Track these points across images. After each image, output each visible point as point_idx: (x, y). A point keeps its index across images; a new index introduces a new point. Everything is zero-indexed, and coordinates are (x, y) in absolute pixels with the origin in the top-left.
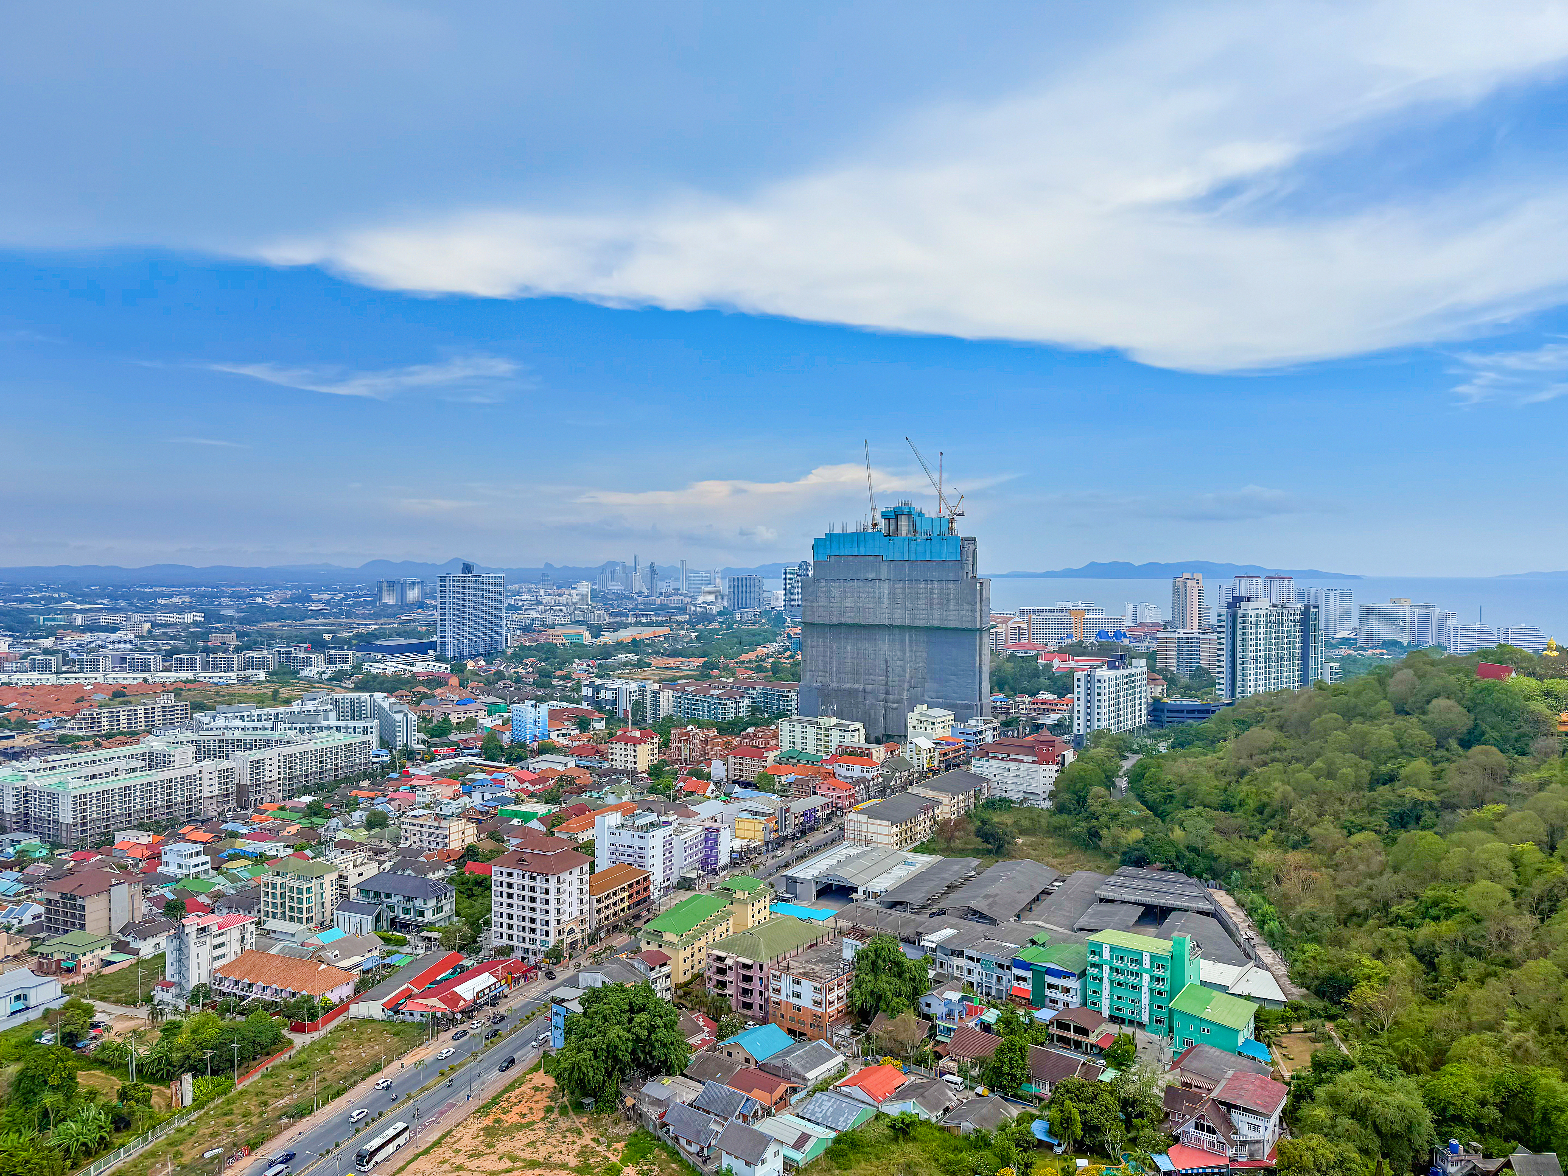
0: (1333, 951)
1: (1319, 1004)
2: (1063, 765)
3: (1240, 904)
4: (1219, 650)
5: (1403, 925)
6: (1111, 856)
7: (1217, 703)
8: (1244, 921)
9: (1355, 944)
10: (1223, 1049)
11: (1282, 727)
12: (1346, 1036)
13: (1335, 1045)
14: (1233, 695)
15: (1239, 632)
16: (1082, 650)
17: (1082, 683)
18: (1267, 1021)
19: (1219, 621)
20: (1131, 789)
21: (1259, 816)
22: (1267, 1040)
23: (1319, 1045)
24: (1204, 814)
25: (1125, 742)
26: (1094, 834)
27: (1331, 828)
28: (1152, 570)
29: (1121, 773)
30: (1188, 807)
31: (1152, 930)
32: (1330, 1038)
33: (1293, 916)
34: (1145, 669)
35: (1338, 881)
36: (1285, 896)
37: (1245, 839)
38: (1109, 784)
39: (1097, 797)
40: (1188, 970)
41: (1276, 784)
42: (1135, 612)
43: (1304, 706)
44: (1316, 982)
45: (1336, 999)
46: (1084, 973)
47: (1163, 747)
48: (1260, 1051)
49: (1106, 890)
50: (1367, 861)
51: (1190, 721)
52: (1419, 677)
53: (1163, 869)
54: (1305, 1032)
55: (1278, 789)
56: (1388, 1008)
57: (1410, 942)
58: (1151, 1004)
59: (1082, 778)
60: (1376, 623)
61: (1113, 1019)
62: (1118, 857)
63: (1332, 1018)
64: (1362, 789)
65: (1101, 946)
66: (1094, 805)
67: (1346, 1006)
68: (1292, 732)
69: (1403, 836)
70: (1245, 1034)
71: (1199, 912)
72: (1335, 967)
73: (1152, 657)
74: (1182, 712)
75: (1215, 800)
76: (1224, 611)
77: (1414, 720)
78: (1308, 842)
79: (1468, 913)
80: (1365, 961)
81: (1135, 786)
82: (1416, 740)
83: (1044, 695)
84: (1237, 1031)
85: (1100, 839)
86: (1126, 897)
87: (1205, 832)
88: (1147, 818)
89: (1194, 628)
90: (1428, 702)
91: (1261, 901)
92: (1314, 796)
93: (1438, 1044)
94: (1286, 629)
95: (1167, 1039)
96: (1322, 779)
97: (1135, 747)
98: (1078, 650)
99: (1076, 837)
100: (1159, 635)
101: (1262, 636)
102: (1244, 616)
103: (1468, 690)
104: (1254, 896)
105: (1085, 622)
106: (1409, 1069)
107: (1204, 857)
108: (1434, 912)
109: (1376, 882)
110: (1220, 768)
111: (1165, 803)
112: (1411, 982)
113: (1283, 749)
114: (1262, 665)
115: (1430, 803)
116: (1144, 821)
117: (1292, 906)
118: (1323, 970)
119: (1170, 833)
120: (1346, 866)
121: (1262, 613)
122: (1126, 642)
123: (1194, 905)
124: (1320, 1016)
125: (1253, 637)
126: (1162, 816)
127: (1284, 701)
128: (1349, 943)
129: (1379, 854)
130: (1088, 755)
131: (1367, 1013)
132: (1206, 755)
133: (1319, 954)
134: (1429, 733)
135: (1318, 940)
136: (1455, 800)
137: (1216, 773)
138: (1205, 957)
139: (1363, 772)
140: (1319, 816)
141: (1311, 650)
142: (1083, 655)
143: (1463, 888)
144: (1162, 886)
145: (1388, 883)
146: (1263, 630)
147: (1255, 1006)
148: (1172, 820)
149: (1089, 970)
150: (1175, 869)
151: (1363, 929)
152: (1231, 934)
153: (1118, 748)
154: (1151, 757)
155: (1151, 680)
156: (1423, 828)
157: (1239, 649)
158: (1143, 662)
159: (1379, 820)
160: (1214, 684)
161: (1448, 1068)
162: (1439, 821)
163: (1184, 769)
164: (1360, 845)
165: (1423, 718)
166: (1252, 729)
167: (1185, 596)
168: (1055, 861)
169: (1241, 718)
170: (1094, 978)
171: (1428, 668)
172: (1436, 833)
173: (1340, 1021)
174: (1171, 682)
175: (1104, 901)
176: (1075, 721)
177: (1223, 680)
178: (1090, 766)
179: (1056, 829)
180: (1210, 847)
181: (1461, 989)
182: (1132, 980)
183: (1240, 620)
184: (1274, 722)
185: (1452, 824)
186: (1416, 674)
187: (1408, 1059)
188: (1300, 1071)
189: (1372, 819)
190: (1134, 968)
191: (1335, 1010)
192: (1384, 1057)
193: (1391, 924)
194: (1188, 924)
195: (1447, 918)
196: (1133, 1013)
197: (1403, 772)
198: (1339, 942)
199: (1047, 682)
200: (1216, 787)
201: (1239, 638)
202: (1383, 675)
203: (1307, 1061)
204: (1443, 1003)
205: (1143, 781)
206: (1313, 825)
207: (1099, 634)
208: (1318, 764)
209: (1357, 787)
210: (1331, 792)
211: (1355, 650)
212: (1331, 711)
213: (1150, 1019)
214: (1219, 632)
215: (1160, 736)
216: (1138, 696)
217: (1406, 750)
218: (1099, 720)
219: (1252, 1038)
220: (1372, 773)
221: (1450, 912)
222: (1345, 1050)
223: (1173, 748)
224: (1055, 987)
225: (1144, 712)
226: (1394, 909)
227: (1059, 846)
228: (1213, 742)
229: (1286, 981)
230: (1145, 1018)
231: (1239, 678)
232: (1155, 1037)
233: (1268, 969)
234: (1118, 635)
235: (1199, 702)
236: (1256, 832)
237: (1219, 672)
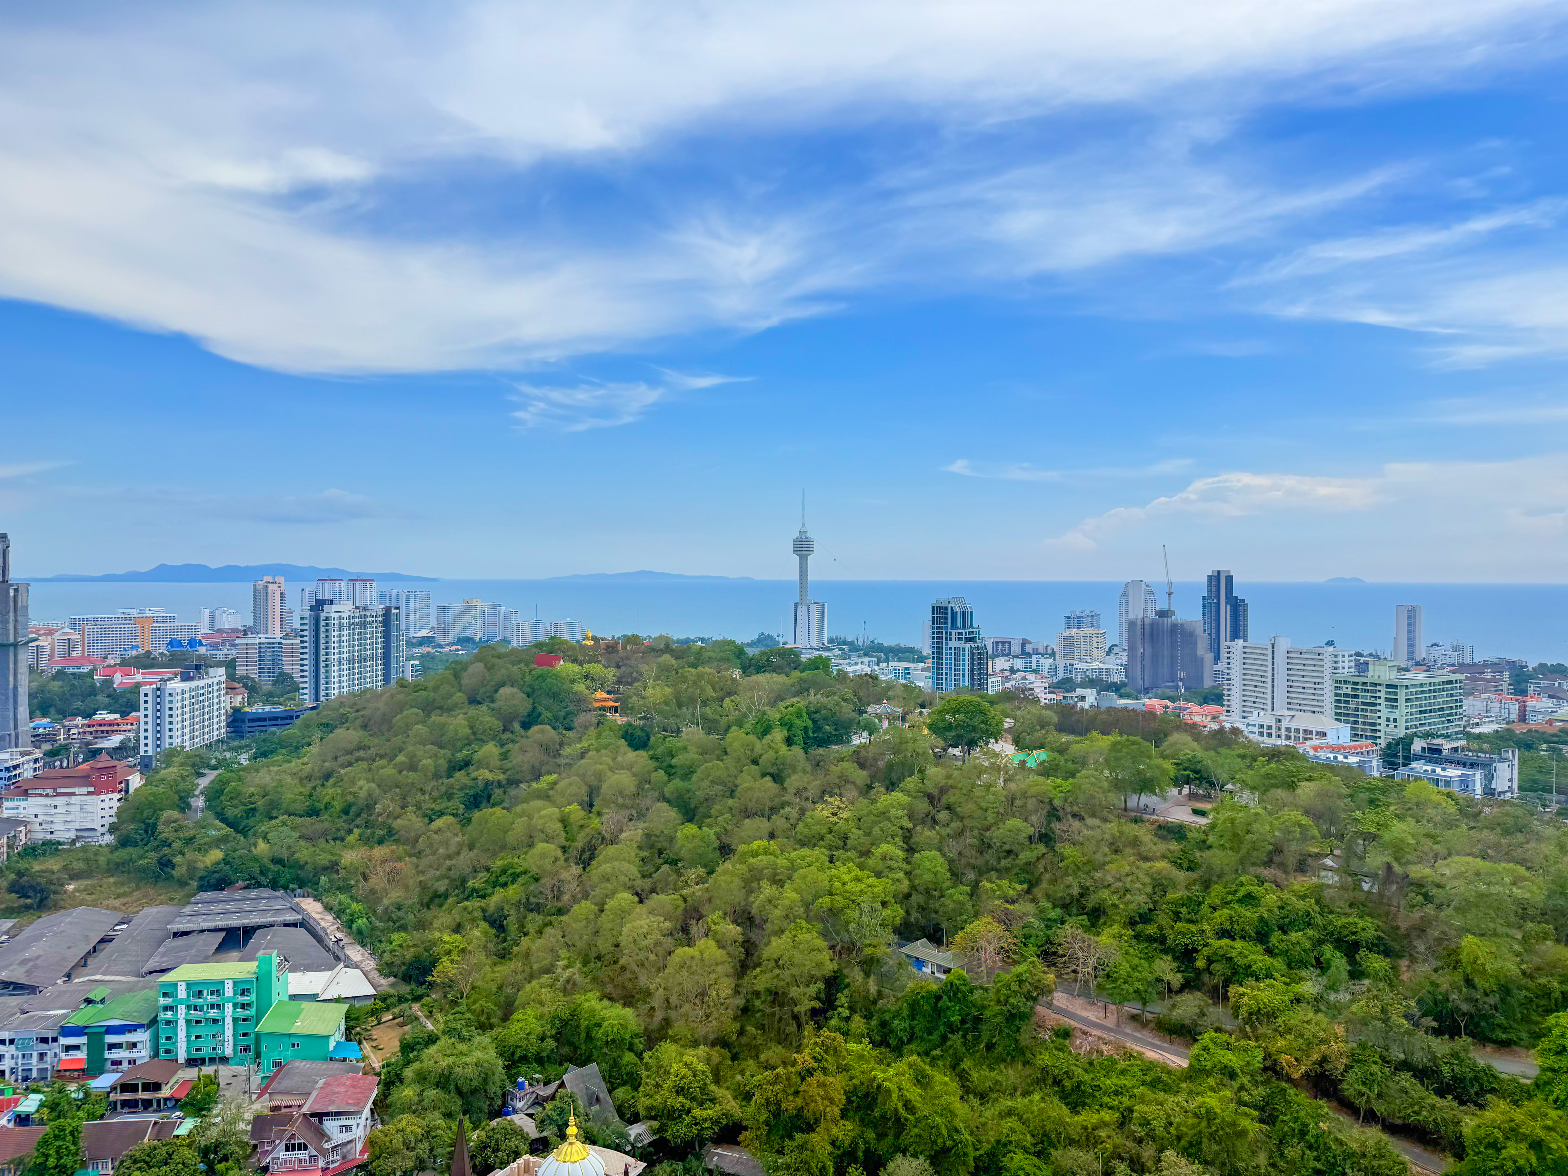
0: (417, 935)
1: (405, 989)
2: (127, 792)
3: (328, 908)
4: (302, 654)
5: (478, 897)
6: (187, 884)
7: (301, 708)
8: (333, 924)
9: (437, 923)
10: (314, 1059)
11: (366, 726)
12: (431, 1012)
13: (421, 1024)
14: (317, 699)
15: (322, 635)
16: (150, 661)
17: (150, 699)
18: (357, 1019)
19: (302, 624)
20: (208, 808)
21: (345, 817)
22: (357, 1037)
23: (407, 1028)
24: (289, 823)
25: (201, 758)
26: (166, 864)
27: (413, 817)
28: (230, 574)
29: (197, 793)
30: (271, 818)
31: (235, 954)
32: (417, 1018)
33: (380, 910)
34: (223, 678)
35: (420, 868)
36: (373, 891)
37: (332, 842)
38: (183, 805)
39: (168, 822)
40: (276, 987)
41: (362, 783)
42: (213, 618)
43: (387, 704)
44: (403, 968)
45: (421, 979)
46: (154, 1021)
47: (244, 759)
48: (352, 1051)
49: (181, 923)
50: (446, 844)
51: (274, 729)
52: (489, 670)
53: (246, 887)
54: (394, 1019)
55: (364, 787)
56: (466, 975)
57: (484, 911)
58: (235, 1034)
59: (151, 804)
60: (451, 622)
61: (191, 1062)
62: (195, 884)
63: (417, 999)
64: (441, 777)
65: (175, 985)
66: (165, 832)
67: (430, 984)
68: (376, 730)
69: (477, 815)
70: (337, 1037)
71: (286, 925)
72: (420, 949)
73: (230, 665)
74: (265, 720)
75: (300, 807)
76: (307, 614)
77: (484, 708)
78: (392, 835)
79: (529, 875)
80: (446, 938)
81: (214, 804)
82: (487, 726)
83: (103, 716)
84: (327, 1037)
85: (173, 867)
86: (205, 925)
87: (288, 841)
88: (228, 836)
89: (276, 633)
90: (496, 691)
91: (349, 901)
92: (398, 790)
93: (507, 997)
94: (368, 631)
95: (254, 1067)
96: (405, 773)
97: (213, 762)
98: (146, 662)
99: (144, 870)
100: (238, 641)
101: (345, 638)
102: (327, 619)
103: (527, 679)
104: (342, 897)
105: (154, 631)
106: (483, 1027)
107: (290, 867)
108: (502, 880)
109: (454, 862)
110: (304, 774)
111: (247, 818)
112: (485, 947)
113: (366, 748)
114: (346, 667)
115: (499, 782)
116: (224, 839)
117: (379, 900)
118: (409, 955)
119: (253, 849)
120: (428, 852)
121: (345, 615)
122: (202, 650)
123: (281, 919)
124: (407, 1000)
125: (336, 639)
126: (243, 831)
127: (368, 701)
128: (431, 924)
129: (456, 835)
130: (158, 777)
131: (449, 985)
132: (289, 762)
133: (405, 941)
134: (497, 719)
135: (403, 928)
136: (517, 777)
137: (301, 779)
138: (293, 969)
139: (442, 761)
140: (403, 808)
141: (393, 650)
142: (152, 667)
143: (525, 853)
144: (245, 906)
145: (465, 860)
146: (345, 633)
147: (345, 1007)
148: (255, 835)
149: (162, 1016)
150: (259, 885)
151: (444, 908)
152: (319, 940)
153: (194, 765)
154: (232, 771)
155: (230, 689)
156: (493, 806)
157: (322, 652)
158: (222, 671)
159: (457, 804)
160: (297, 689)
161: (515, 1016)
162: (506, 797)
163: (268, 779)
164: (439, 830)
165: (492, 705)
166: (336, 731)
167: (266, 600)
168: (117, 903)
169: (325, 721)
170: (168, 1023)
171: (496, 661)
172: (504, 808)
173: (425, 1000)
174: (252, 690)
175: (176, 935)
176: (142, 741)
177: (307, 684)
178: (161, 789)
179: (117, 865)
180: (295, 856)
181: (525, 942)
182: (213, 1014)
183: (322, 623)
184: (358, 722)
185: (516, 798)
186: (486, 666)
187: (483, 1018)
188: (390, 1058)
189: (450, 804)
190: (216, 1000)
191: (421, 991)
192: (463, 1022)
193: (467, 899)
194: (275, 939)
195: (513, 883)
196: (214, 1049)
197: (476, 757)
198: (422, 925)
199: (107, 700)
200: (301, 794)
201: (322, 641)
202: (458, 669)
203: (396, 1046)
204: (510, 959)
205: (223, 798)
206: (396, 818)
207: (171, 643)
208: (401, 758)
209: (437, 776)
210: (413, 783)
211: (434, 647)
212: (412, 707)
213: (235, 1050)
214: (302, 636)
215: (241, 747)
216: (216, 707)
217: (478, 736)
218: (171, 737)
219: (343, 1039)
220: (450, 761)
221: (515, 877)
222: (430, 1026)
223: (255, 758)
224: (119, 1046)
225: (223, 724)
226: (470, 884)
227: (123, 884)
228: (297, 748)
229: (375, 975)
230: (228, 1051)
231: (322, 682)
232: (241, 1069)
233: (357, 967)
234: (192, 643)
235: (282, 708)
236: (342, 833)
237: (302, 677)
